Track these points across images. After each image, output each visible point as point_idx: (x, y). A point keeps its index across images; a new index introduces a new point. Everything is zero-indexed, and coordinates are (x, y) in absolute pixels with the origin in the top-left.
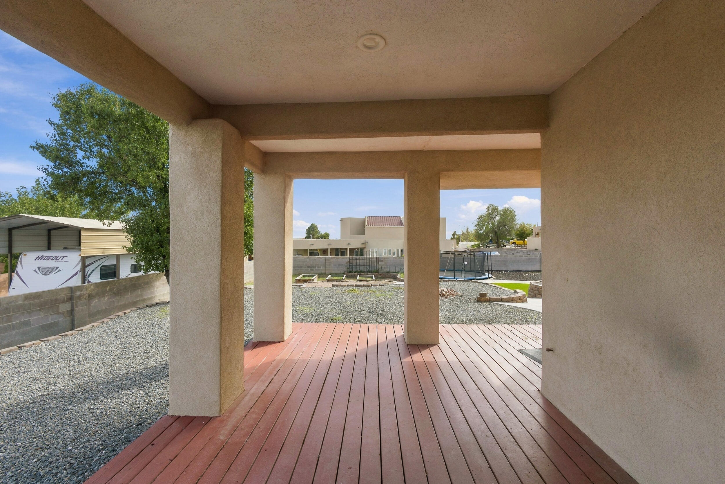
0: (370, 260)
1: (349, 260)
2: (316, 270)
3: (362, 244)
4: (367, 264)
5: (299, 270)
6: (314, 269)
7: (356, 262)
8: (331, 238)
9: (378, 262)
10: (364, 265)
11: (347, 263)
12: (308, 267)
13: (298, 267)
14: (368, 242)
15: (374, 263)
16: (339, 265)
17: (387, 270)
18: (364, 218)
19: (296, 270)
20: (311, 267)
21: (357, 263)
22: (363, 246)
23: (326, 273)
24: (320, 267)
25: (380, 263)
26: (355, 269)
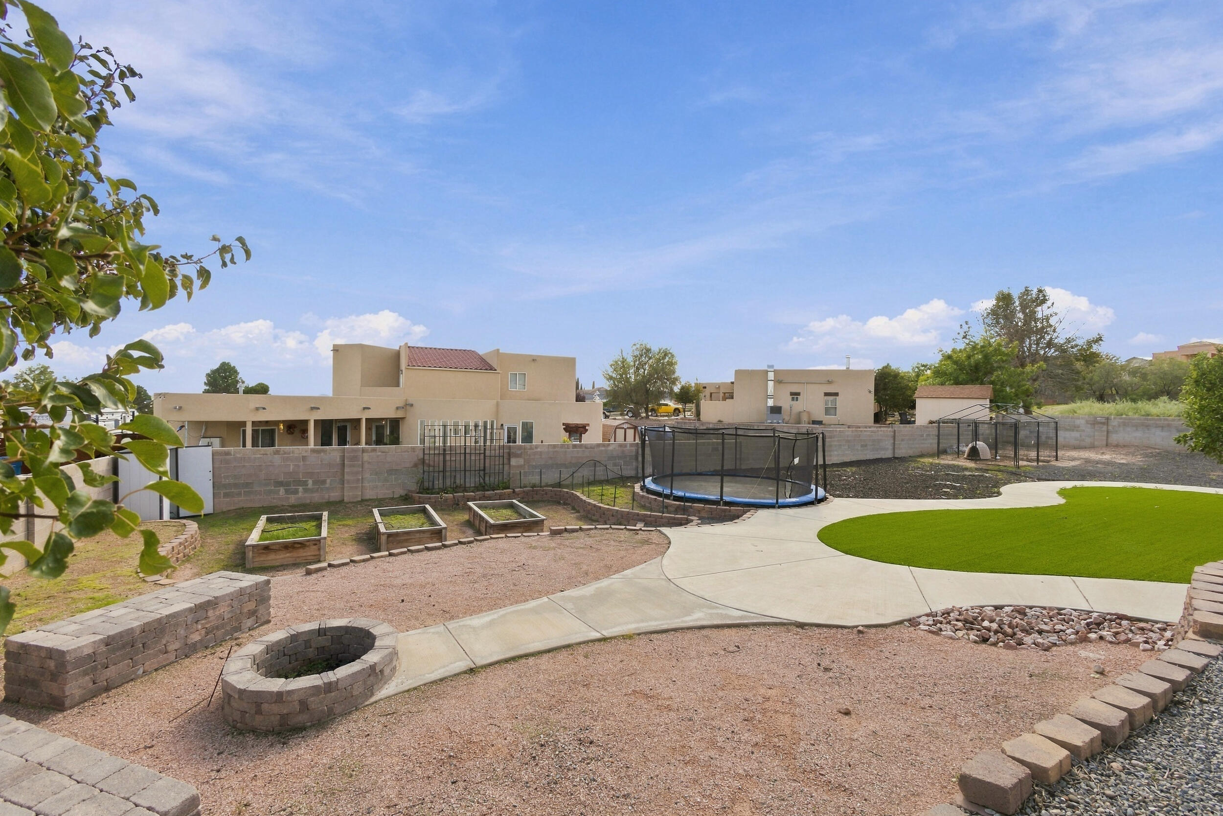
0: (484, 453)
1: (421, 456)
2: (306, 490)
3: (397, 408)
4: (477, 465)
5: (239, 494)
6: (301, 489)
7: (445, 461)
8: (272, 392)
9: (509, 460)
10: (468, 469)
11: (416, 465)
12: (280, 484)
13: (236, 485)
14: (412, 405)
15: (497, 463)
16: (391, 472)
17: (535, 479)
18: (398, 348)
19: (226, 495)
20: (287, 484)
21: (448, 464)
22: (399, 415)
23: (346, 499)
24: (324, 482)
25: (513, 462)
26: (441, 481)
